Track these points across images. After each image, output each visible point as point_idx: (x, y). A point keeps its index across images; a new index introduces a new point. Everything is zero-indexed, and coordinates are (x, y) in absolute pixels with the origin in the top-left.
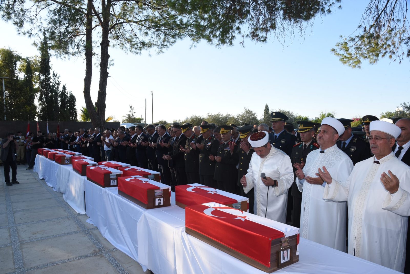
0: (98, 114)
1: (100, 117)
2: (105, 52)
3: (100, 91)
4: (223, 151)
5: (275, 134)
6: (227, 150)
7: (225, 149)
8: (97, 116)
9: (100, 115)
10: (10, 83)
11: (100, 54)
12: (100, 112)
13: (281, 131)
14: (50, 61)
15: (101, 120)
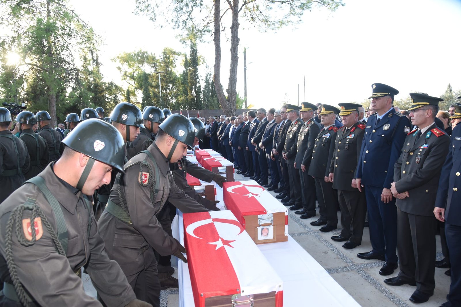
0: (229, 101)
1: (230, 104)
2: (235, 36)
3: (231, 76)
4: (321, 138)
5: (378, 117)
6: (326, 137)
7: (323, 136)
8: (227, 103)
9: (230, 101)
10: (165, 77)
11: (231, 38)
12: (230, 99)
13: (385, 112)
14: (198, 52)
15: (231, 107)
